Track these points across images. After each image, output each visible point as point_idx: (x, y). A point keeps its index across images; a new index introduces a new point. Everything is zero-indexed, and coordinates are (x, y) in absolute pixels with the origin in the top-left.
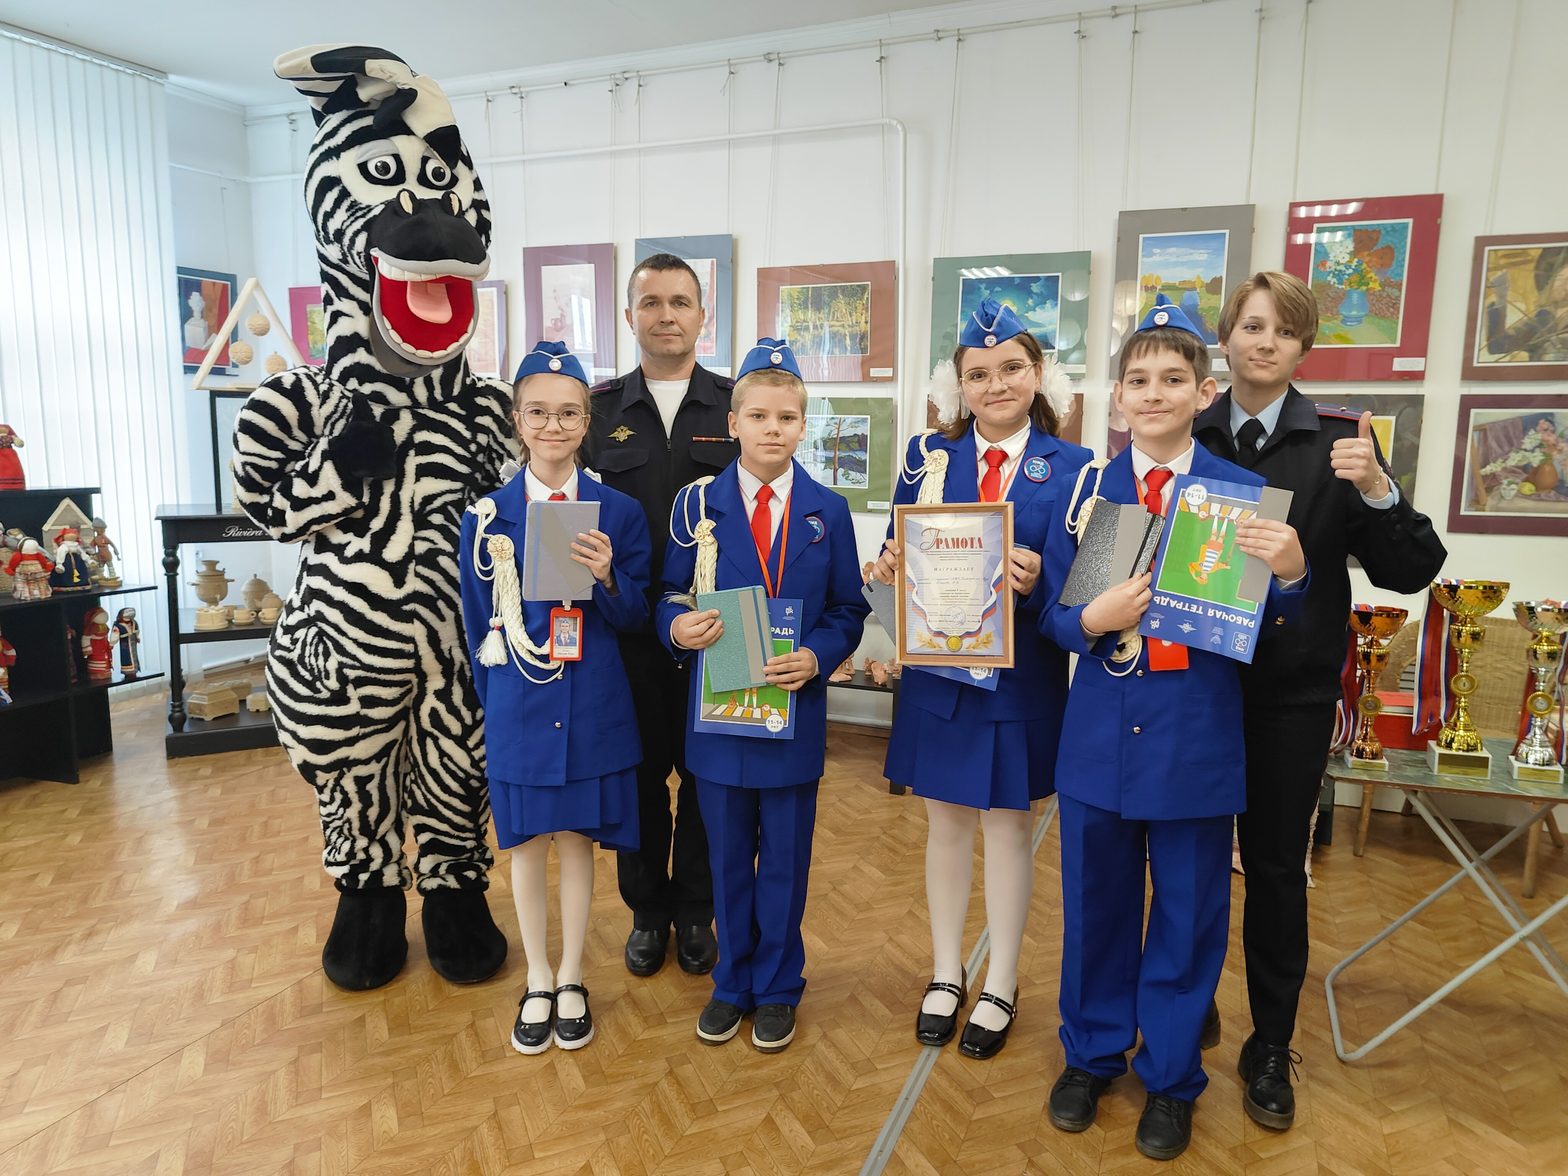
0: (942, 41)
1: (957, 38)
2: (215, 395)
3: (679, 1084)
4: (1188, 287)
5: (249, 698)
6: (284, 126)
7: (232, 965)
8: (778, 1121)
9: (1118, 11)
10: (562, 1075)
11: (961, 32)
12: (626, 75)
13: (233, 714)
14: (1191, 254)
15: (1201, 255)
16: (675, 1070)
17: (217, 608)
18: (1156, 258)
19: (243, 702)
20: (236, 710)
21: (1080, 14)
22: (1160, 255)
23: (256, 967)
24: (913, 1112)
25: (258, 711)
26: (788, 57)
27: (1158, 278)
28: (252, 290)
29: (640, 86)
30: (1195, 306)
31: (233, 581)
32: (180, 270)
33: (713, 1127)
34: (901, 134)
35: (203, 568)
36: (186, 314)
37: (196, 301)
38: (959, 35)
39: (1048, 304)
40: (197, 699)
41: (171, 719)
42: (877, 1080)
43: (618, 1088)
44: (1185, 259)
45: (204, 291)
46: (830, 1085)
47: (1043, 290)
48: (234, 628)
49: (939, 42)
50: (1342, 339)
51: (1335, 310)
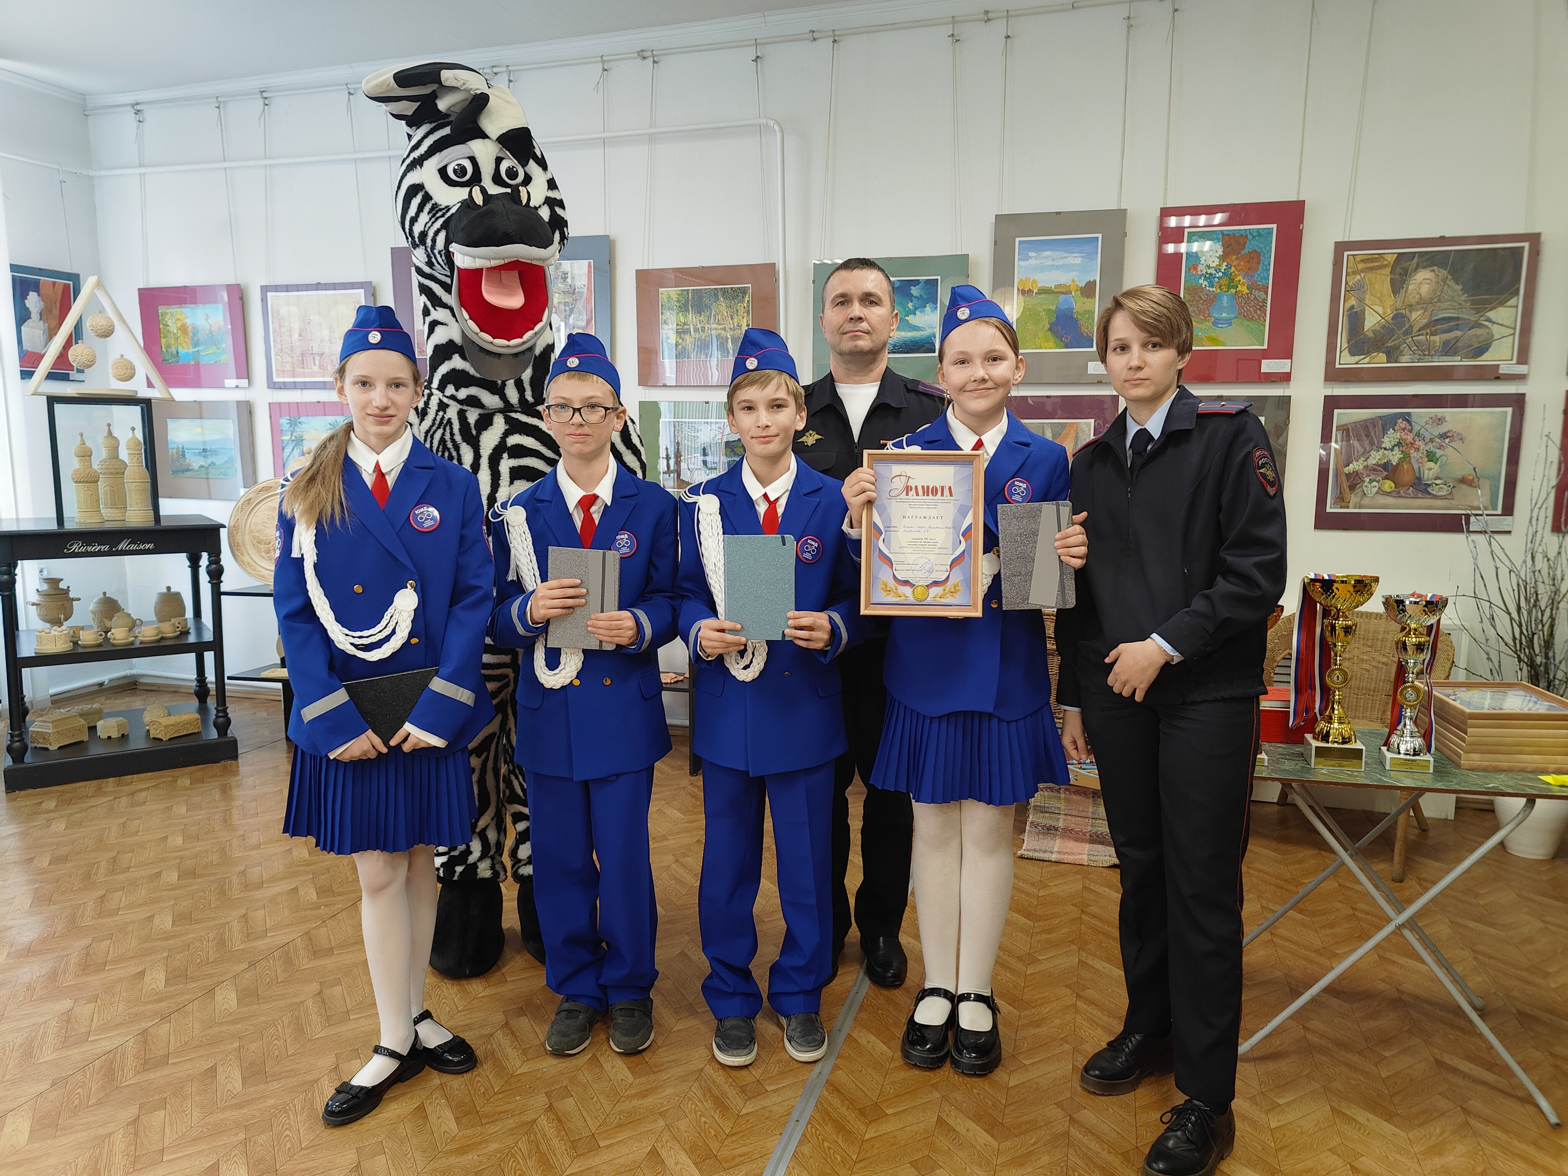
0: (817, 41)
1: (832, 39)
2: (52, 401)
3: (559, 1120)
4: (1063, 291)
5: (100, 724)
7: (68, 1017)
8: (663, 1153)
9: (990, 15)
10: (432, 1118)
11: (836, 33)
12: (495, 70)
13: (82, 742)
14: (1066, 257)
15: (1075, 259)
16: (555, 1104)
17: (60, 629)
18: (1032, 262)
19: (92, 729)
20: (85, 738)
21: (953, 17)
22: (1036, 258)
23: (95, 1019)
24: (804, 1135)
25: (109, 737)
26: (662, 55)
27: (1034, 281)
28: (93, 289)
29: (510, 81)
30: (1071, 310)
31: (79, 599)
33: (594, 1164)
34: (779, 135)
35: (45, 587)
36: (22, 316)
37: (33, 301)
38: (834, 36)
39: (928, 308)
40: (40, 727)
41: (9, 749)
42: (767, 1102)
43: (492, 1129)
44: (1060, 263)
45: (42, 291)
46: (718, 1112)
47: (922, 293)
48: (81, 650)
49: (814, 43)
50: (1214, 341)
51: (1207, 312)
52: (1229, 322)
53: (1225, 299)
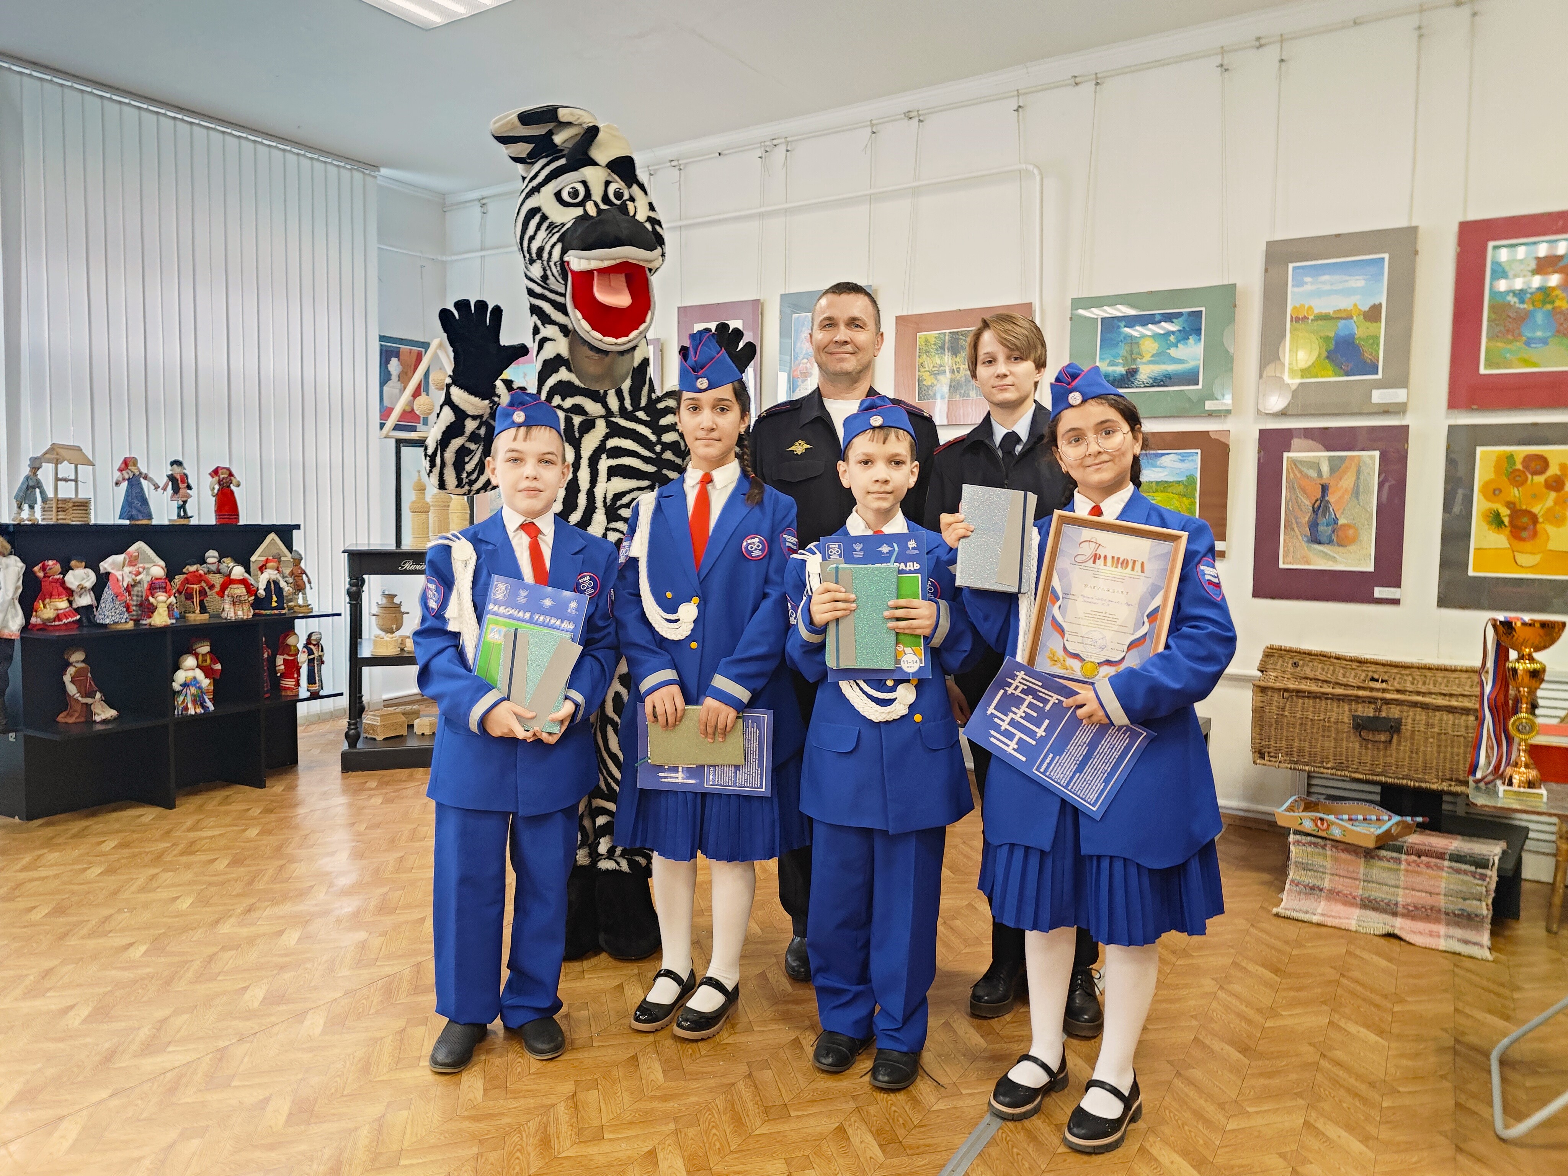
0: (1080, 86)
1: (1094, 82)
2: (399, 443)
3: (756, 1087)
4: (1346, 316)
5: (416, 722)
6: (477, 210)
7: (363, 946)
8: (850, 1131)
9: (1262, 41)
11: (1099, 75)
12: (775, 142)
13: (402, 736)
14: (1347, 281)
15: (1358, 282)
16: (754, 1073)
17: (391, 636)
18: (1308, 288)
19: (411, 727)
20: (405, 733)
21: (1222, 47)
22: (1312, 283)
23: (383, 949)
25: (423, 734)
26: (929, 114)
27: (1310, 308)
28: (437, 348)
29: (788, 151)
30: (1352, 336)
31: (408, 613)
32: (382, 338)
33: (783, 1129)
34: (1038, 178)
37: (394, 366)
38: (1097, 78)
39: (1191, 340)
40: (371, 719)
41: (347, 736)
42: (960, 1104)
44: (1340, 287)
45: (401, 357)
47: (1185, 326)
49: (1077, 88)
50: (1526, 362)
51: (1516, 331)
52: (1544, 341)
53: (1539, 318)
